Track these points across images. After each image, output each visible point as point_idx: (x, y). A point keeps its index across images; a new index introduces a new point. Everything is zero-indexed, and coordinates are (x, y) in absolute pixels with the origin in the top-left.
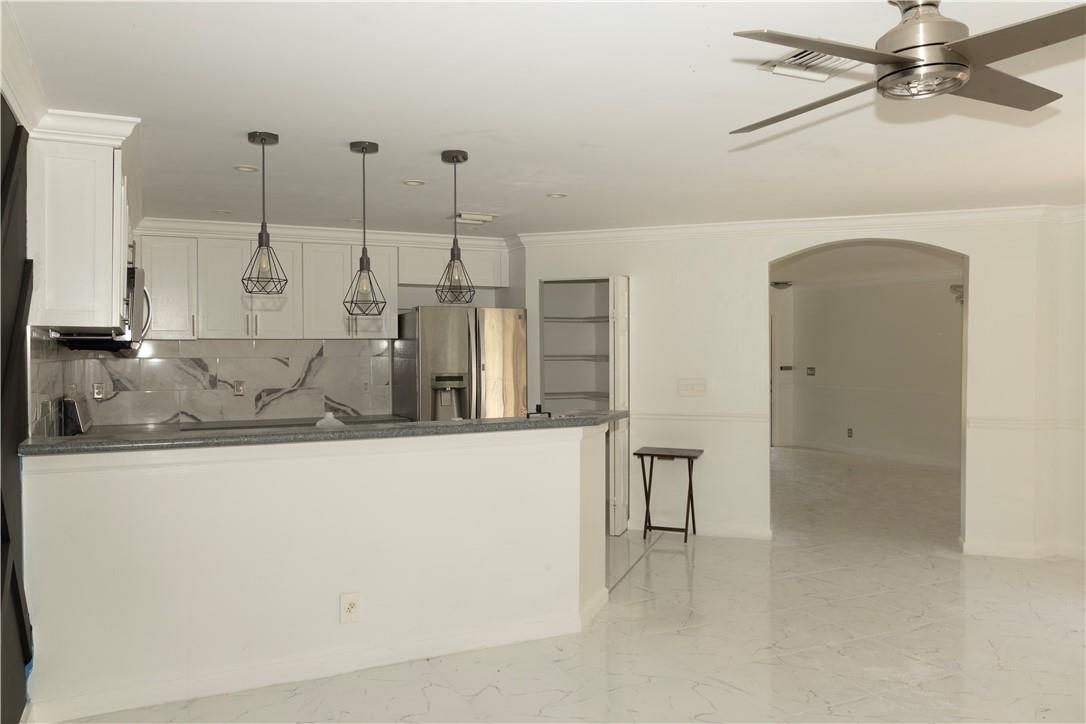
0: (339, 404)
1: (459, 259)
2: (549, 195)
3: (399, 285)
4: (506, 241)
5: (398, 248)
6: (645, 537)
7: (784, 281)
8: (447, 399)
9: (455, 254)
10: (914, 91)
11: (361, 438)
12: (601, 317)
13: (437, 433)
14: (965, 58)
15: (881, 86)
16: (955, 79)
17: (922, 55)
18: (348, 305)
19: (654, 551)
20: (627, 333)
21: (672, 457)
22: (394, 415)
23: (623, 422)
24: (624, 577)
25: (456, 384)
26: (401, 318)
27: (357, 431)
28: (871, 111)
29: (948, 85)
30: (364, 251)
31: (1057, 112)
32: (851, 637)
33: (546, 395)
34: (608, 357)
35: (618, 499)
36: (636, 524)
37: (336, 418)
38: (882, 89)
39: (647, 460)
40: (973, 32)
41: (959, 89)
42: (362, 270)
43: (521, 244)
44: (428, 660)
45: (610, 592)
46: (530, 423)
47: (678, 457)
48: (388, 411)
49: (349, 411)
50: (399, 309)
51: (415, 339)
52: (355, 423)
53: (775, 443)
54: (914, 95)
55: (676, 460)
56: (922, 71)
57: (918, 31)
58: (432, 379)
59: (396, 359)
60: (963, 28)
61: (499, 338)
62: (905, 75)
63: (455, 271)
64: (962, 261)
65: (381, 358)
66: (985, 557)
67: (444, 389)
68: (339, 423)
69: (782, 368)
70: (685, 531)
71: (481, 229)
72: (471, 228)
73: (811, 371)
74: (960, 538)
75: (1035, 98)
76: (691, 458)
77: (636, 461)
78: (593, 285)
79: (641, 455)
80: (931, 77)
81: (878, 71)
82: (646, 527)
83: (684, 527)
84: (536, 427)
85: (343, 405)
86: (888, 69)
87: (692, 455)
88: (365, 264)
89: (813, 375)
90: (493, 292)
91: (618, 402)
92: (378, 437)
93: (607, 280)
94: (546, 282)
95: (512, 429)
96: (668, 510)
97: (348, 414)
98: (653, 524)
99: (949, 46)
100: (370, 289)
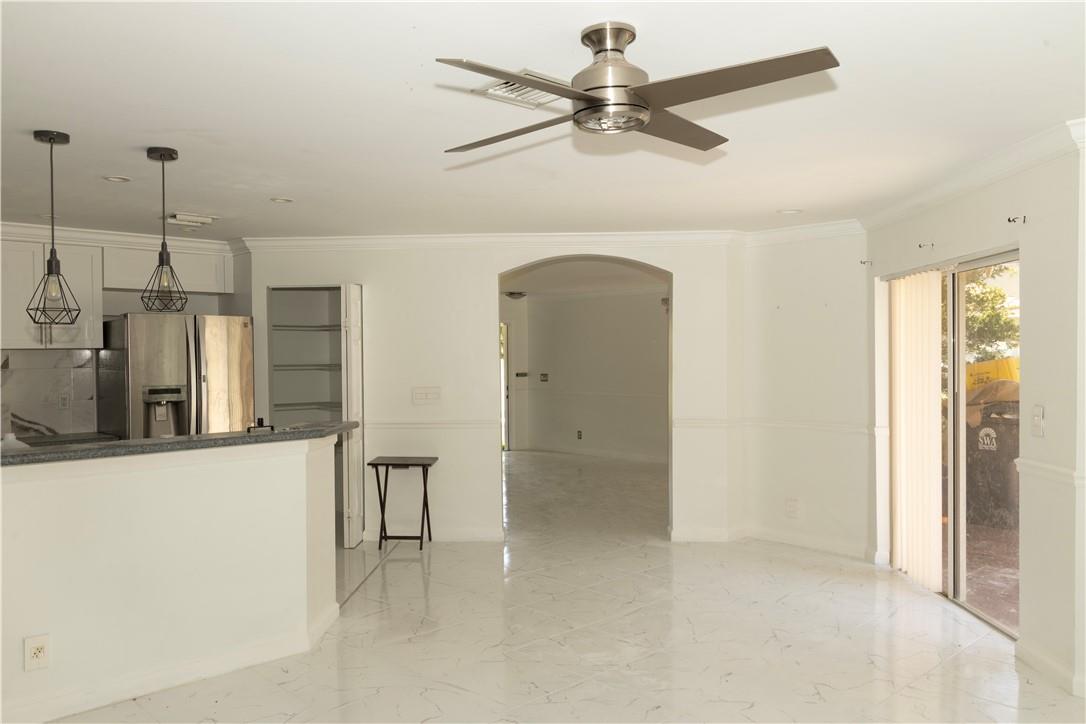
0: (30, 422)
1: (168, 264)
2: (273, 200)
3: (104, 289)
4: (229, 244)
5: (103, 248)
6: (380, 548)
7: (520, 291)
8: (162, 413)
9: (164, 259)
10: (604, 126)
11: (49, 461)
12: (334, 326)
13: (143, 452)
14: (645, 101)
15: (576, 118)
16: (638, 119)
17: (611, 95)
18: (32, 313)
19: (388, 560)
20: (360, 342)
21: (406, 466)
22: (99, 432)
23: (356, 432)
24: (357, 589)
25: (174, 397)
26: (107, 326)
27: (44, 454)
28: (569, 141)
29: (632, 124)
30: (53, 252)
31: (724, 154)
32: (572, 628)
33: (276, 407)
34: (340, 365)
35: (352, 510)
36: (372, 534)
37: (18, 439)
38: (577, 122)
39: (382, 470)
40: (653, 78)
41: (641, 126)
42: (50, 272)
43: (246, 248)
44: (135, 699)
45: (341, 607)
46: (250, 436)
47: (412, 465)
48: (93, 428)
49: (43, 430)
50: (104, 316)
51: (123, 349)
52: (51, 444)
53: (513, 446)
54: (604, 130)
55: (410, 468)
56: (611, 109)
57: (606, 74)
58: (144, 393)
59: (101, 371)
60: (644, 75)
61: (223, 347)
62: (596, 112)
63: (164, 277)
64: (666, 277)
65: (83, 370)
66: (689, 543)
67: (159, 404)
68: (22, 445)
69: (517, 375)
70: (420, 538)
71: (200, 231)
72: (188, 229)
73: (544, 377)
74: (669, 528)
75: (707, 141)
76: (425, 466)
77: (371, 471)
78: (327, 293)
79: (375, 465)
80: (619, 116)
81: (574, 105)
82: (382, 538)
83: (419, 535)
84: (257, 442)
85: (35, 424)
86: (582, 105)
87: (426, 462)
88: (53, 267)
89: (546, 380)
90: (216, 298)
91: (352, 411)
92: (70, 459)
93: (339, 288)
94: (274, 289)
95: (230, 445)
96: (404, 519)
97: (42, 433)
98: (388, 534)
99: (632, 89)
100: (59, 295)
